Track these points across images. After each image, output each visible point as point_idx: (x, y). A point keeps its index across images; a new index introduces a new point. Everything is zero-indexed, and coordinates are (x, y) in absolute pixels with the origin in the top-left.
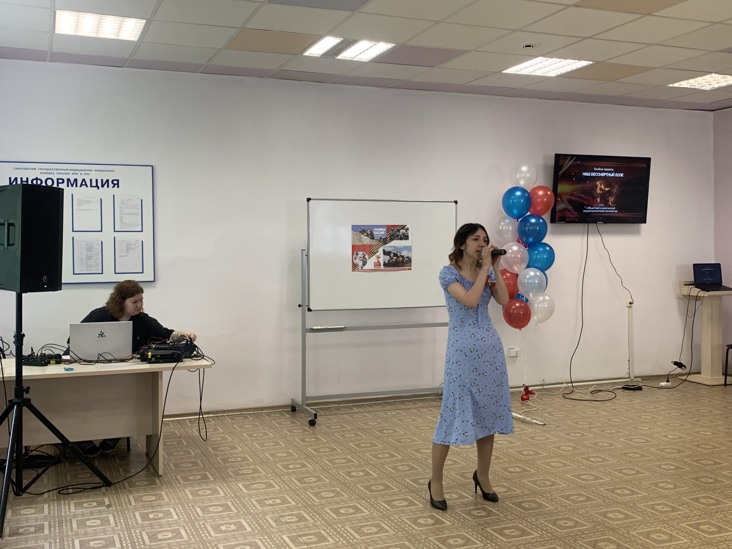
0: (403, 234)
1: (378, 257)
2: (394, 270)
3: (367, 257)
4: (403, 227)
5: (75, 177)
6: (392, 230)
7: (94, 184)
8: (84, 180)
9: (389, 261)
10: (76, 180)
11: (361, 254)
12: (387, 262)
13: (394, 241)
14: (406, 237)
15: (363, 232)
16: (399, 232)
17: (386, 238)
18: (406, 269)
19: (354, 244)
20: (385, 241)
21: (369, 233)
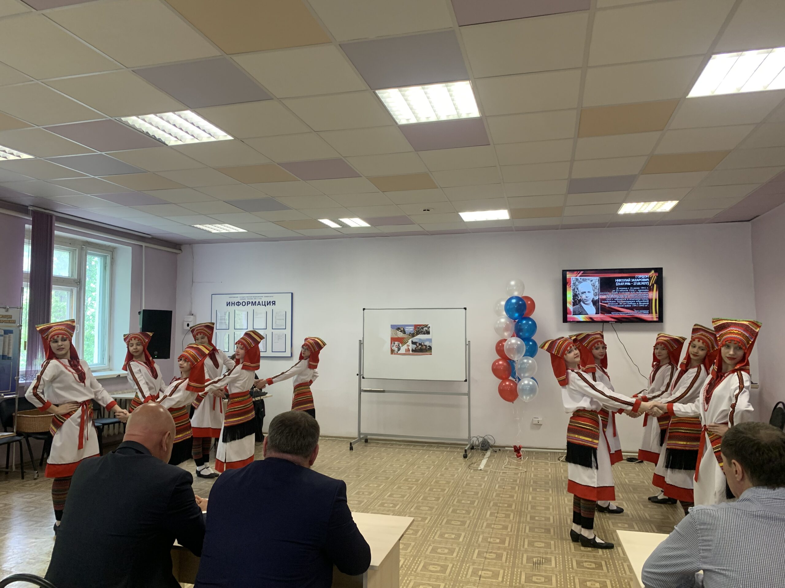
0: (426, 331)
1: (408, 346)
2: (419, 355)
3: (400, 345)
4: (426, 326)
5: (255, 300)
6: (418, 328)
7: (264, 304)
8: (259, 302)
9: (415, 348)
10: (255, 302)
11: (396, 343)
12: (414, 349)
13: (419, 335)
14: (428, 333)
15: (398, 329)
16: (423, 329)
17: (414, 333)
18: (428, 354)
19: (392, 337)
20: (413, 335)
21: (402, 330)
